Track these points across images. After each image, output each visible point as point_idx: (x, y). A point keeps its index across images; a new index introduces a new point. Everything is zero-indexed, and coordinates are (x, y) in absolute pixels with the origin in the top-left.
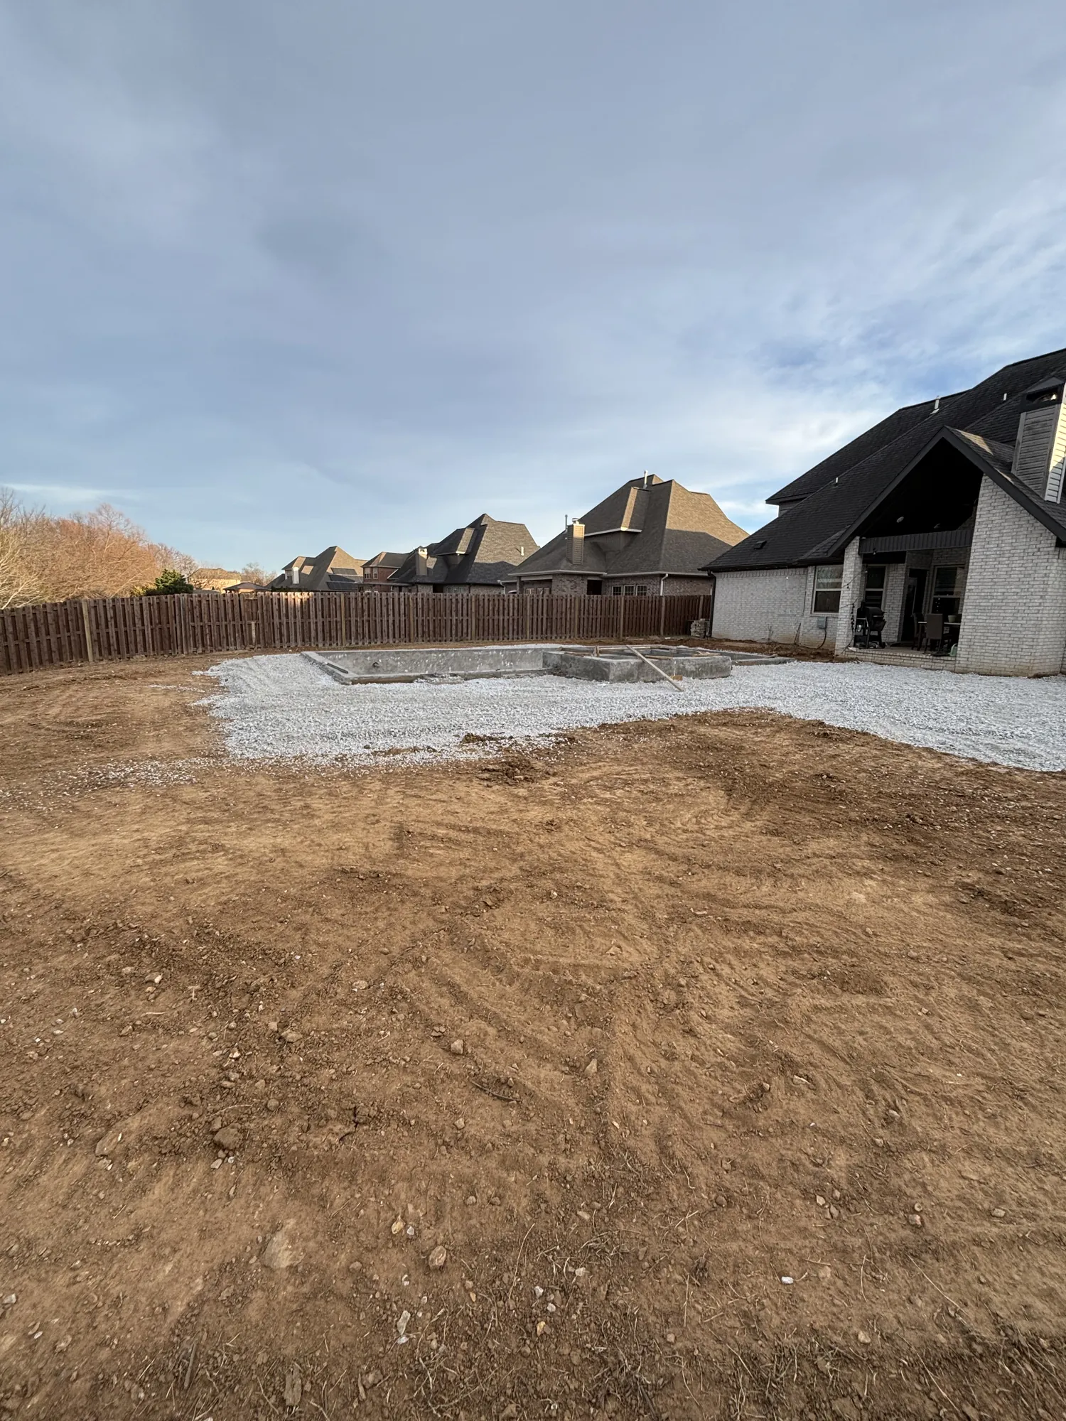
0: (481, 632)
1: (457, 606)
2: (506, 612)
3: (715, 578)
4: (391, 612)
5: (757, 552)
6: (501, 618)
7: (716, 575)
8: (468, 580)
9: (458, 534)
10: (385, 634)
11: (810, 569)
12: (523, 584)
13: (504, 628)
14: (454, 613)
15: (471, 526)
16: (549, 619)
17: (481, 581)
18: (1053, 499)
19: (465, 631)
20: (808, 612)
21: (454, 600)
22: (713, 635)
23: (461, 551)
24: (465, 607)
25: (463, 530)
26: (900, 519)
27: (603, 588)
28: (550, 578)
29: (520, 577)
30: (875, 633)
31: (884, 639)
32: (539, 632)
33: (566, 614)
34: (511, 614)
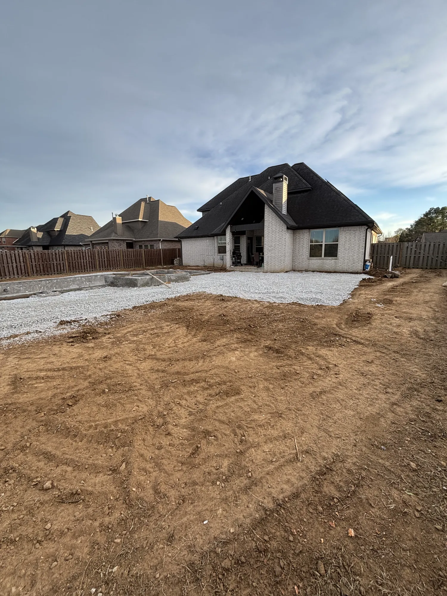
0: (72, 269)
1: (56, 256)
2: (85, 258)
3: (181, 241)
4: (14, 261)
5: (196, 230)
6: (82, 261)
7: (181, 240)
8: (63, 243)
9: (54, 221)
10: (11, 273)
11: (215, 237)
12: (93, 244)
13: (84, 266)
14: (54, 260)
15: (61, 217)
16: (108, 260)
17: (71, 244)
18: (285, 213)
19: (62, 268)
20: (216, 254)
21: (54, 253)
22: (183, 264)
23: (58, 228)
24: (61, 256)
25: (58, 218)
26: (242, 219)
27: (134, 246)
28: (107, 241)
29: (91, 241)
30: (239, 261)
31: (242, 262)
32: (104, 267)
33: (117, 258)
34: (87, 259)
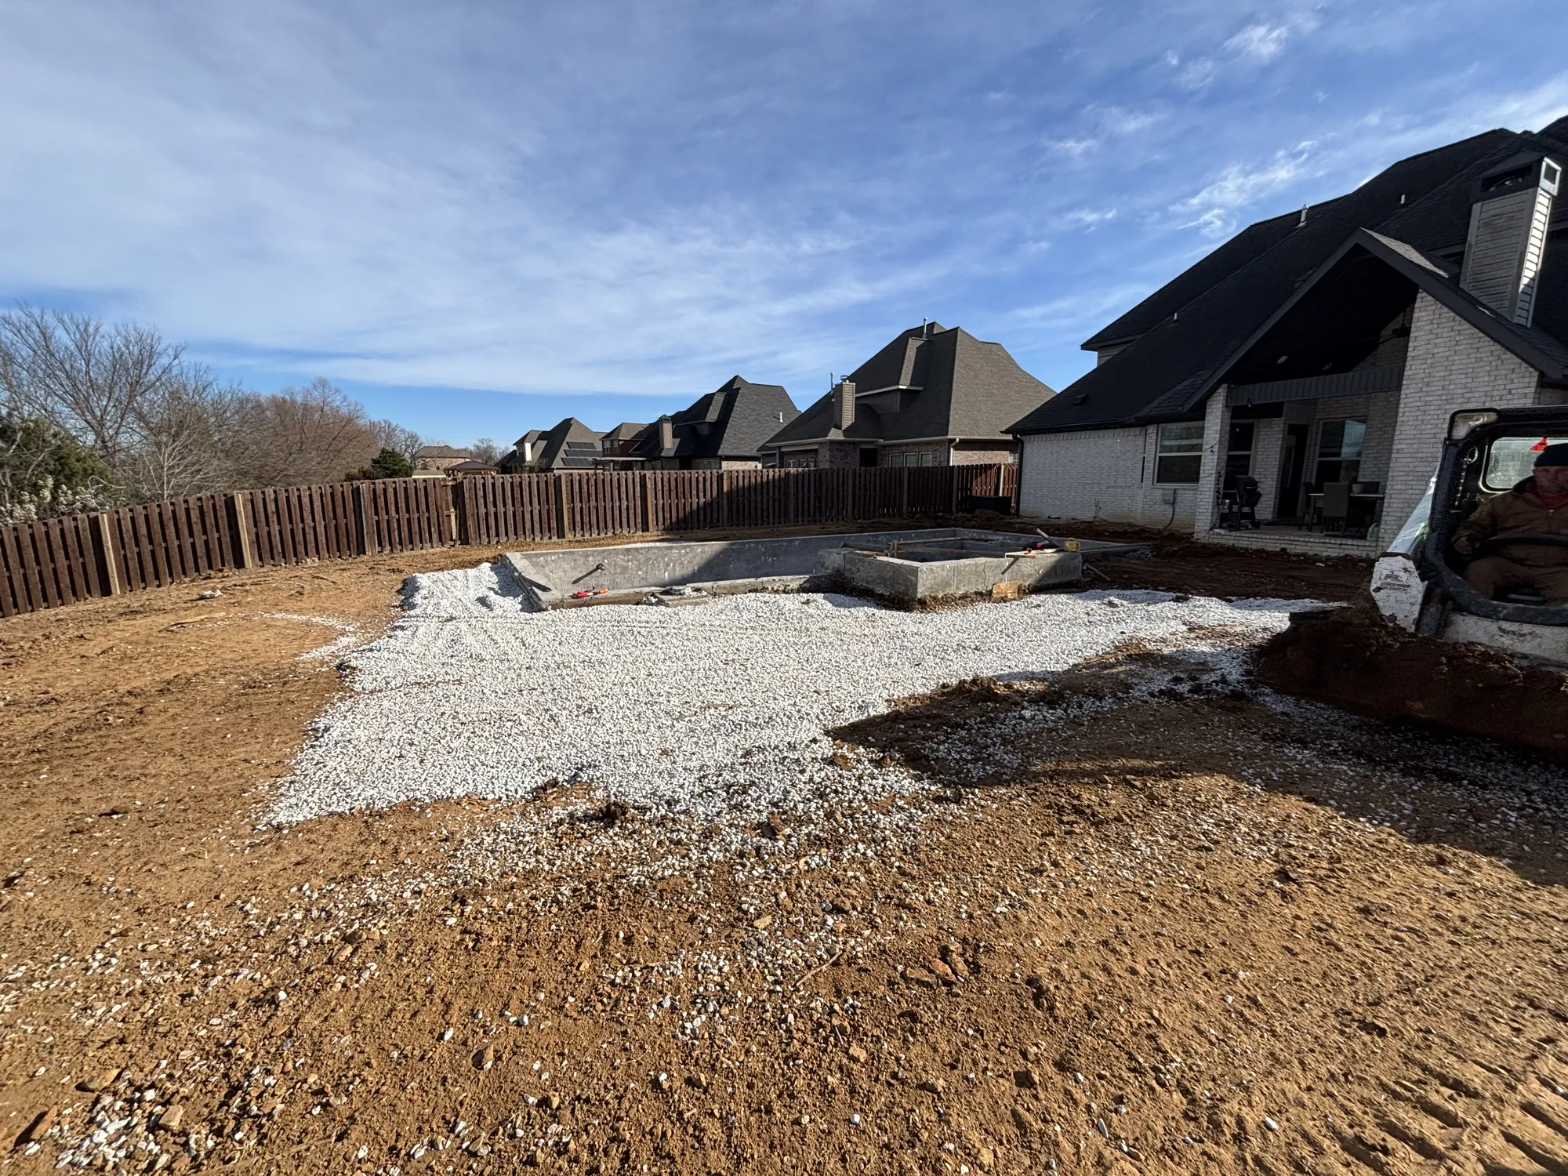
0: (734, 517)
1: (705, 484)
2: (765, 491)
3: (1022, 442)
4: (624, 496)
5: (1079, 409)
6: (758, 498)
7: (1024, 438)
8: (719, 453)
9: (708, 399)
10: (617, 522)
11: (1151, 429)
12: (782, 455)
13: (762, 510)
14: (701, 494)
15: (721, 390)
17: (735, 453)
18: (1523, 322)
19: (715, 515)
20: (1148, 483)
21: (701, 477)
22: (1022, 513)
23: (712, 415)
24: (714, 486)
25: (714, 394)
26: (1283, 359)
27: (879, 457)
28: (816, 447)
29: (780, 447)
30: (1246, 510)
31: (1257, 517)
32: (806, 514)
33: (838, 493)
34: (771, 493)
